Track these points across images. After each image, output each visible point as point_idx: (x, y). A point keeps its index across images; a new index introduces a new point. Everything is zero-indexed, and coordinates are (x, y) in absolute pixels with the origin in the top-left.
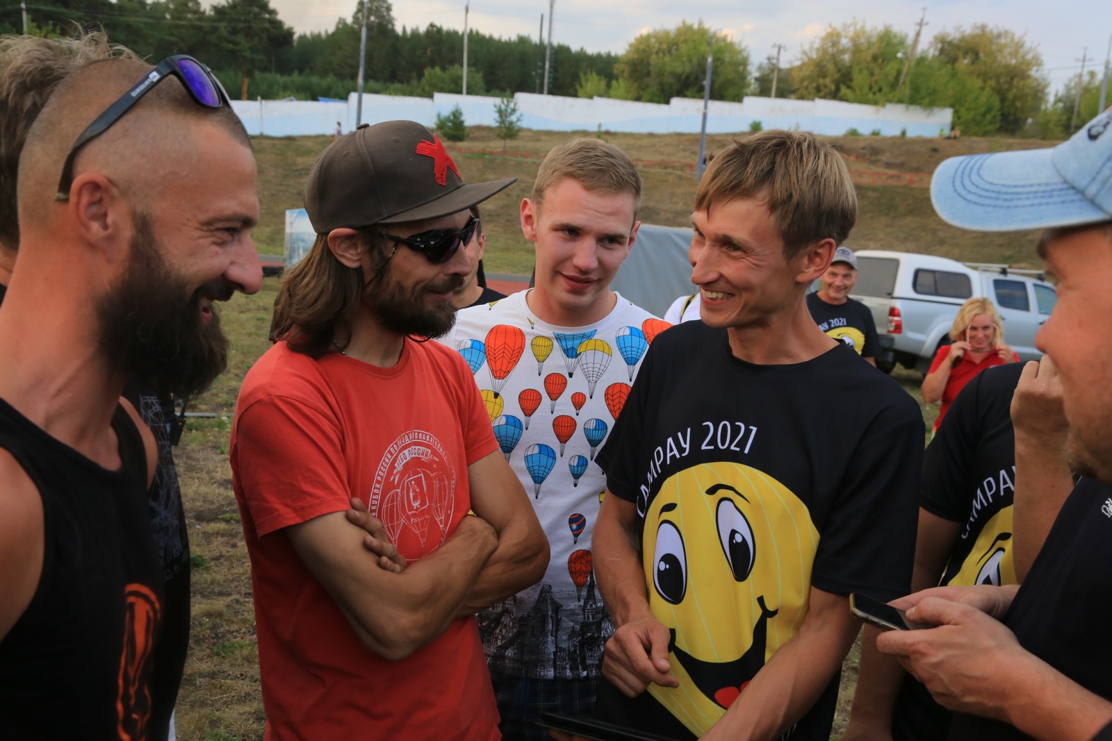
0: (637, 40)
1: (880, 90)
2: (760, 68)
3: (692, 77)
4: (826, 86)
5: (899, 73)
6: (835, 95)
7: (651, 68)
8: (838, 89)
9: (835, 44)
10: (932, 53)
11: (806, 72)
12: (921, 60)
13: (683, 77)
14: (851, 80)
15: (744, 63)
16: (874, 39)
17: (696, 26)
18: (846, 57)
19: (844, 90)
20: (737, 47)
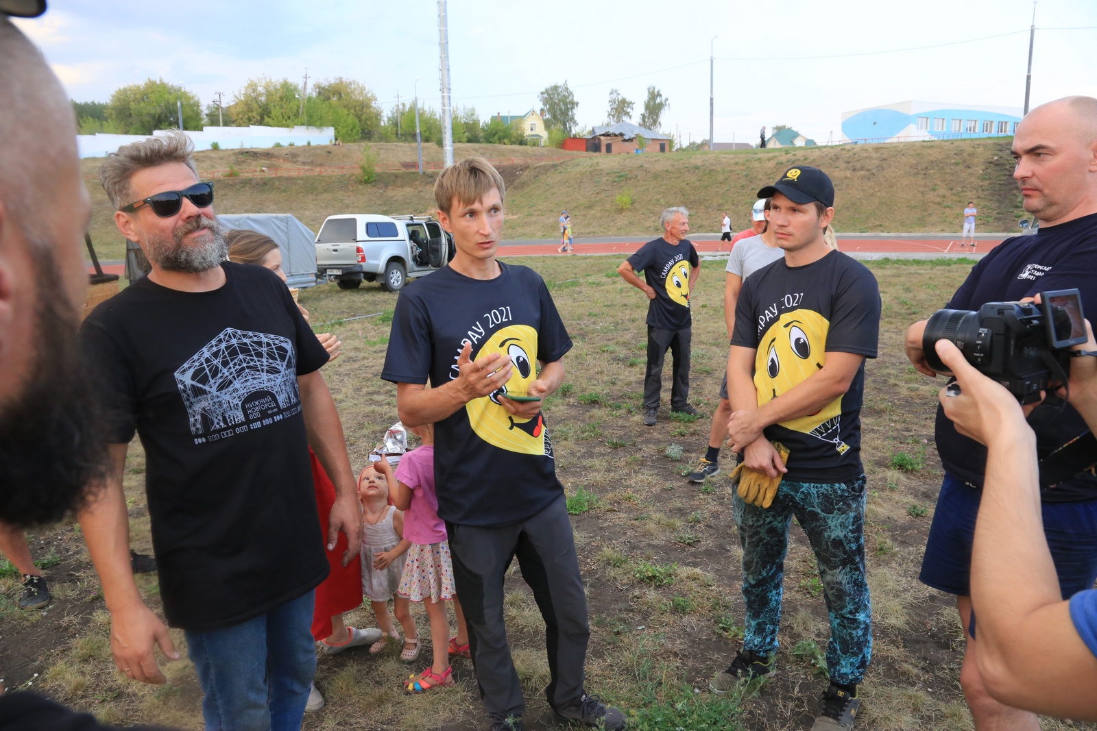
0: (117, 92)
1: (289, 118)
2: (208, 107)
3: (163, 116)
4: (254, 117)
5: (298, 107)
6: (261, 122)
7: (132, 112)
8: (262, 118)
9: (254, 91)
10: (314, 95)
11: (239, 109)
12: (310, 99)
13: (157, 116)
14: (270, 113)
15: (197, 105)
16: (279, 87)
17: (158, 82)
18: (263, 99)
19: (267, 119)
20: (190, 95)
